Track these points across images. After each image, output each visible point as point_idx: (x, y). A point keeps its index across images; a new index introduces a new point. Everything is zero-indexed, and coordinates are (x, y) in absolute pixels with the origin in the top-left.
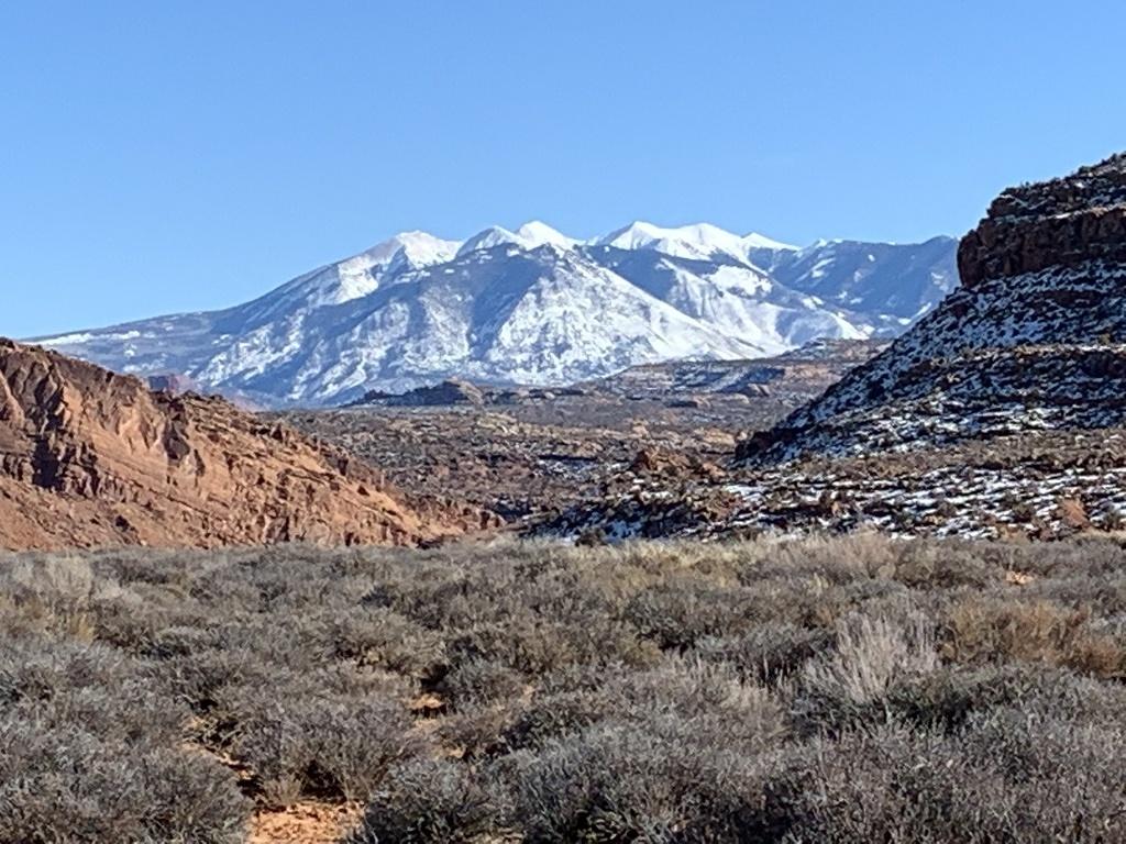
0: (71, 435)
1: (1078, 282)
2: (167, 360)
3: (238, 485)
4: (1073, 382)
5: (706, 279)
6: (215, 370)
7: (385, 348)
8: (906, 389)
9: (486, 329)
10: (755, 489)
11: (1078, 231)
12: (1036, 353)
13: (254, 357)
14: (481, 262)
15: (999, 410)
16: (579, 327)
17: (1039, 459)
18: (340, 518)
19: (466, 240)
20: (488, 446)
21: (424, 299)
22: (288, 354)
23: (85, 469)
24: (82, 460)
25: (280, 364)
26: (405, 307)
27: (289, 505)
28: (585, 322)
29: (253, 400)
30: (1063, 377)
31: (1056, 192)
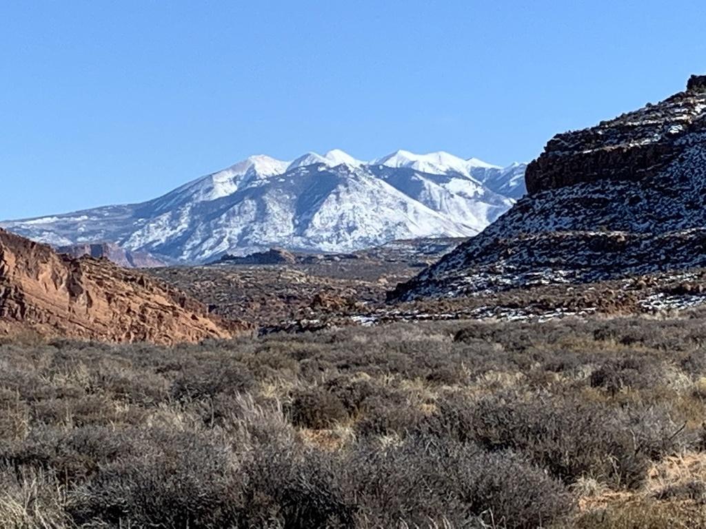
0: (8, 281)
1: (595, 192)
2: (105, 234)
3: (114, 313)
4: (583, 255)
5: (443, 187)
6: (134, 241)
7: (241, 228)
8: (484, 258)
9: (304, 217)
10: (370, 319)
11: (596, 161)
12: (561, 237)
13: (159, 233)
14: (302, 174)
15: (537, 271)
16: (362, 215)
17: (541, 302)
18: (179, 334)
19: (293, 161)
20: (285, 290)
21: (266, 197)
22: (181, 230)
23: (17, 302)
24: (15, 296)
25: (173, 238)
26: (254, 202)
27: (146, 325)
28: (366, 212)
29: (157, 259)
30: (577, 252)
31: (586, 137)
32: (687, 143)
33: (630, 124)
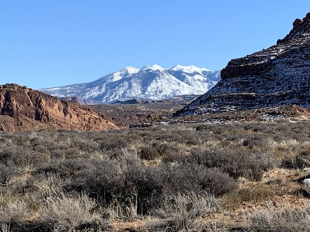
0: (43, 109)
1: (245, 79)
2: (76, 93)
3: (79, 120)
4: (240, 101)
5: (192, 77)
6: (86, 96)
7: (123, 91)
8: (206, 102)
9: (145, 88)
10: (167, 123)
11: (245, 69)
12: (233, 95)
13: (95, 93)
14: (144, 73)
15: (225, 107)
16: (165, 87)
17: (226, 117)
18: (102, 128)
19: (141, 68)
20: (138, 113)
21: (131, 81)
22: (102, 92)
23: (46, 117)
24: (45, 115)
25: (100, 95)
26: (127, 83)
27: (90, 124)
29: (94, 102)
30: (238, 100)
31: (242, 60)
32: (277, 63)
33: (257, 56)
